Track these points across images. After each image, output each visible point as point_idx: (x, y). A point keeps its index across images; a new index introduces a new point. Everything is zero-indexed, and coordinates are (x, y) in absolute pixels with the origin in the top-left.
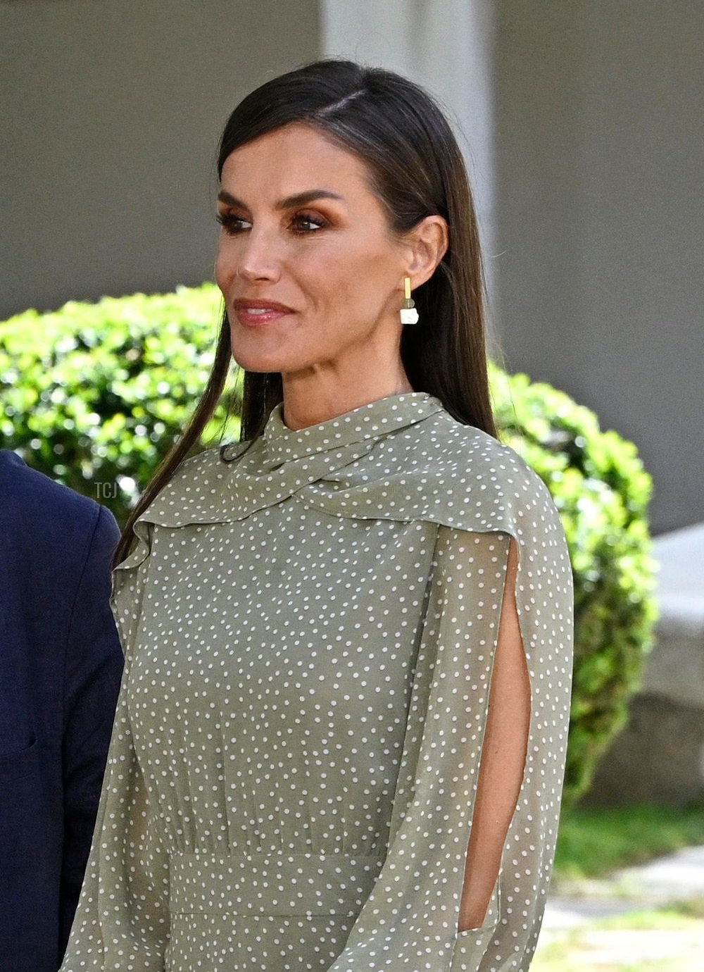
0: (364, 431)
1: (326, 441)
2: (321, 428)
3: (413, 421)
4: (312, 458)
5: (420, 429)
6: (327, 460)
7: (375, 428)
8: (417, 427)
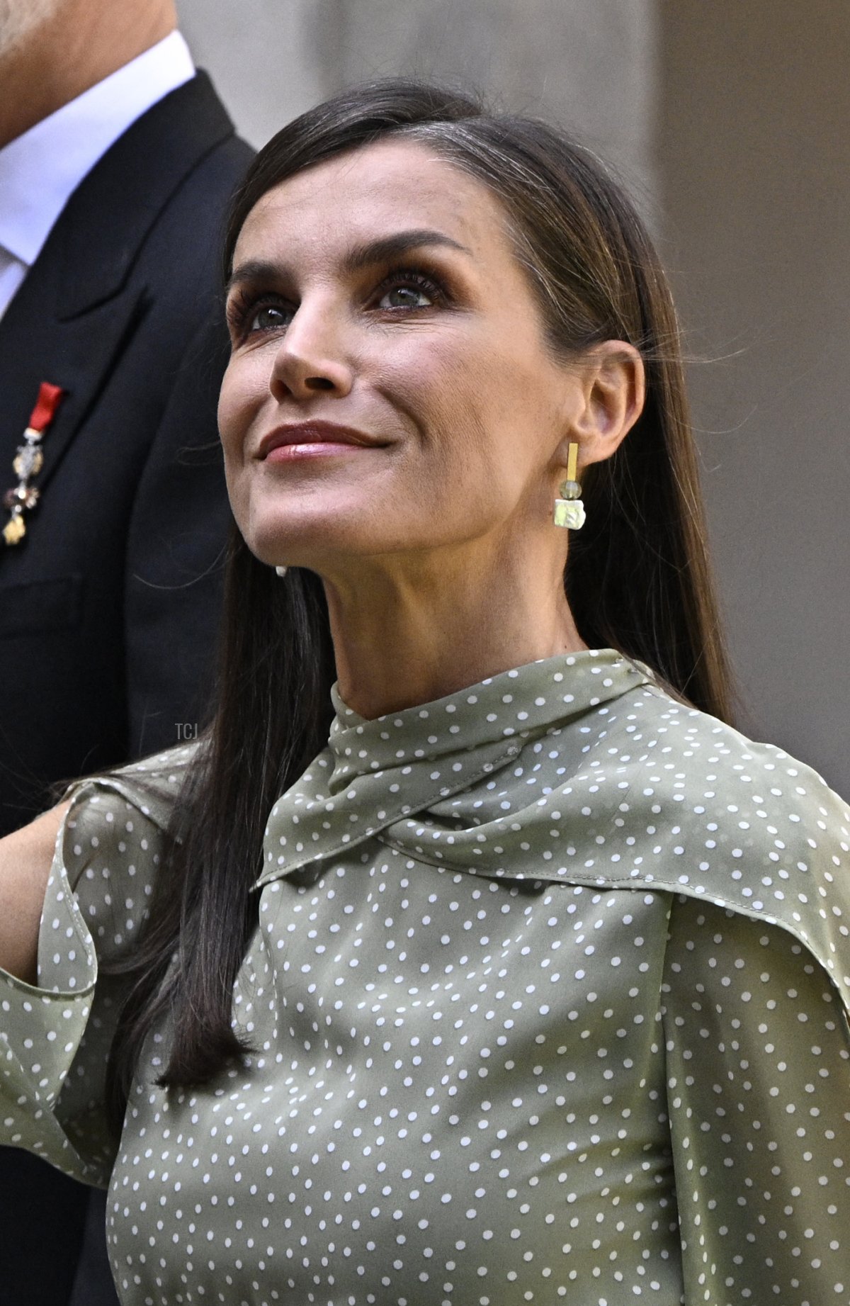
0: (503, 720)
1: (433, 739)
2: (424, 714)
3: (595, 701)
4: (407, 770)
5: (607, 716)
6: (435, 775)
7: (523, 716)
8: (603, 711)
